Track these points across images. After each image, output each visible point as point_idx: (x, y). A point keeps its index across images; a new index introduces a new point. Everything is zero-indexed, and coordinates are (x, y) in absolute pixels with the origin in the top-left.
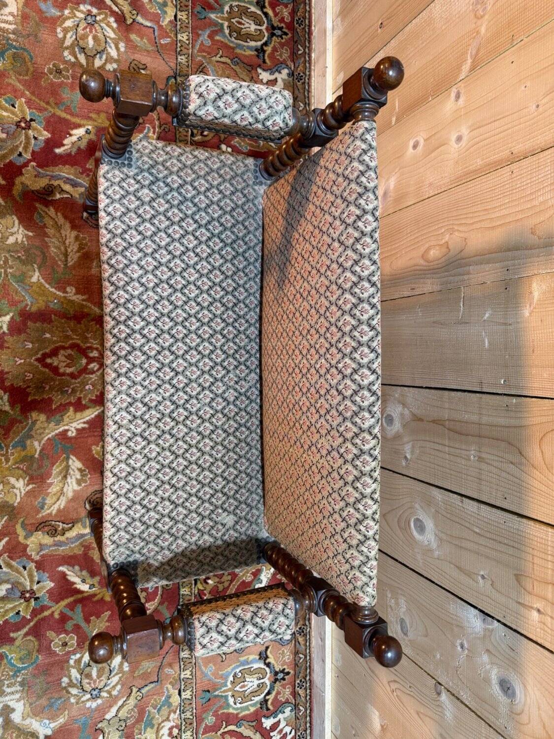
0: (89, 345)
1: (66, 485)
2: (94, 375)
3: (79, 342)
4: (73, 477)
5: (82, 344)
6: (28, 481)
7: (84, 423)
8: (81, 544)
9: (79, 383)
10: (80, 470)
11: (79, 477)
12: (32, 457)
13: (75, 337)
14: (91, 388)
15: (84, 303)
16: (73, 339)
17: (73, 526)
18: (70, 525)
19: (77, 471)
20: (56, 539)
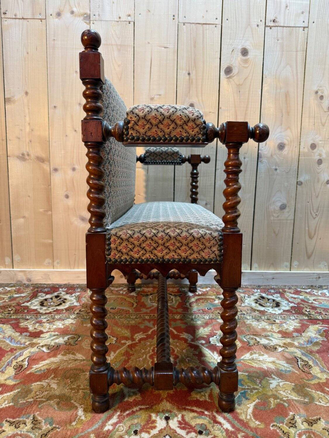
0: (151, 351)
1: (266, 361)
2: (175, 349)
3: (148, 355)
4: (258, 357)
5: (151, 354)
6: (270, 378)
7: (213, 353)
8: (310, 354)
9: (181, 355)
10: (251, 354)
11: (257, 355)
12: (248, 376)
13: (144, 357)
14: (185, 350)
15: (117, 352)
16: (146, 357)
17: (298, 357)
18: (298, 358)
19: (253, 356)
20: (312, 365)
